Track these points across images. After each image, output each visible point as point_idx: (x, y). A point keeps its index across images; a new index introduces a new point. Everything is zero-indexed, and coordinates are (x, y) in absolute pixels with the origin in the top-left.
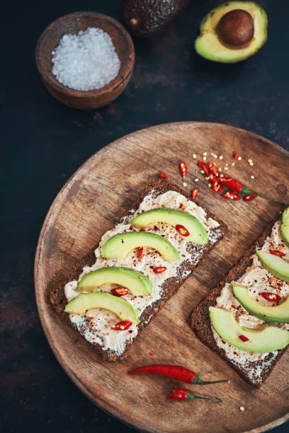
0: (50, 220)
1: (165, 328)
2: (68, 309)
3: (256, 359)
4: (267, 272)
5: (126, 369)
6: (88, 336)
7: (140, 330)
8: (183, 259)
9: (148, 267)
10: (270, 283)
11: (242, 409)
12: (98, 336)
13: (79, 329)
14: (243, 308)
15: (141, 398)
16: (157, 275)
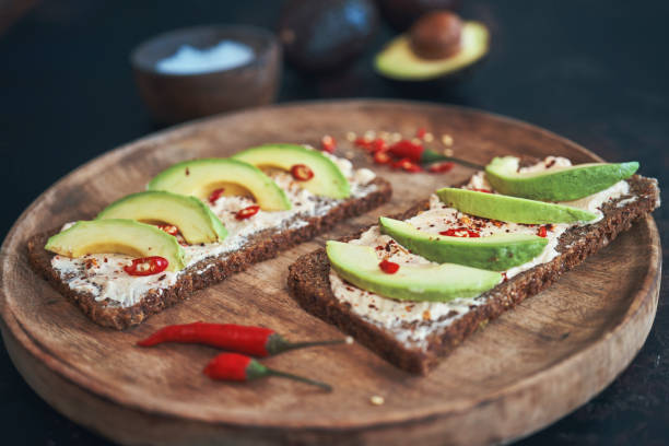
0: (80, 176)
1: (238, 295)
2: (52, 244)
3: (419, 316)
4: (455, 211)
5: (134, 340)
6: (76, 285)
7: (182, 281)
8: (297, 210)
9: (226, 213)
10: (461, 224)
11: (378, 400)
12: (94, 284)
13: (62, 276)
14: (396, 244)
15: (148, 377)
16: (241, 224)
